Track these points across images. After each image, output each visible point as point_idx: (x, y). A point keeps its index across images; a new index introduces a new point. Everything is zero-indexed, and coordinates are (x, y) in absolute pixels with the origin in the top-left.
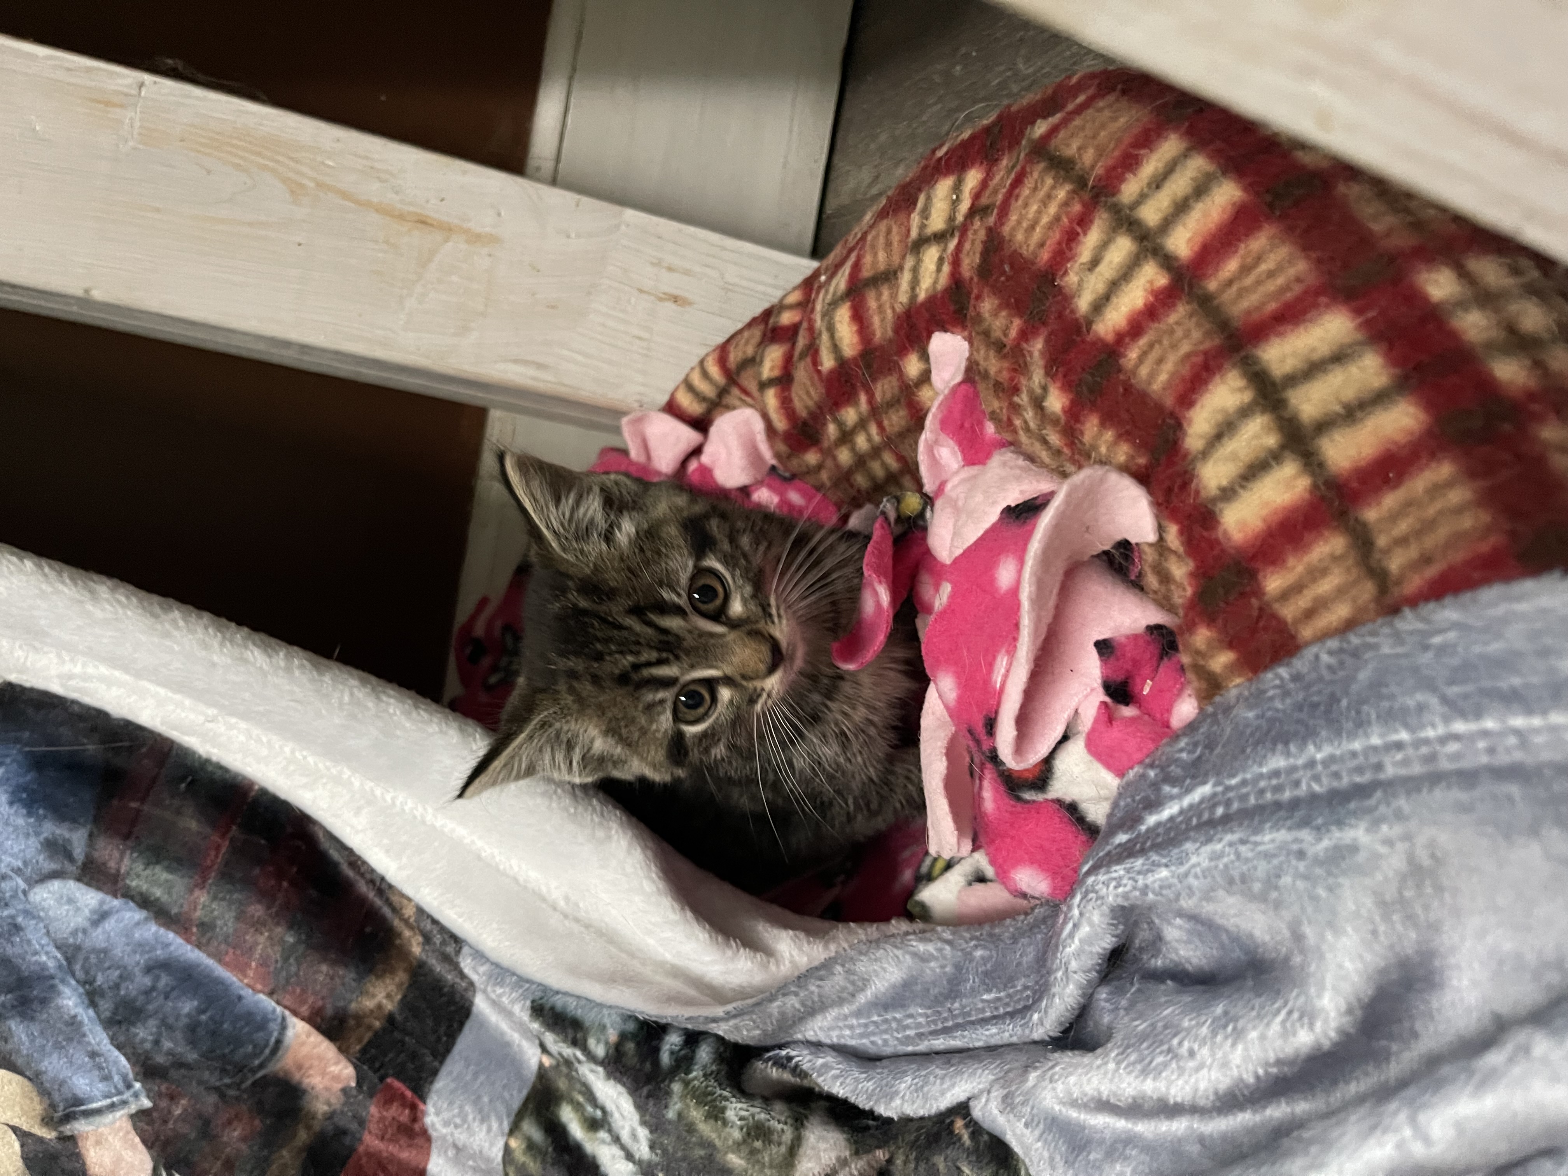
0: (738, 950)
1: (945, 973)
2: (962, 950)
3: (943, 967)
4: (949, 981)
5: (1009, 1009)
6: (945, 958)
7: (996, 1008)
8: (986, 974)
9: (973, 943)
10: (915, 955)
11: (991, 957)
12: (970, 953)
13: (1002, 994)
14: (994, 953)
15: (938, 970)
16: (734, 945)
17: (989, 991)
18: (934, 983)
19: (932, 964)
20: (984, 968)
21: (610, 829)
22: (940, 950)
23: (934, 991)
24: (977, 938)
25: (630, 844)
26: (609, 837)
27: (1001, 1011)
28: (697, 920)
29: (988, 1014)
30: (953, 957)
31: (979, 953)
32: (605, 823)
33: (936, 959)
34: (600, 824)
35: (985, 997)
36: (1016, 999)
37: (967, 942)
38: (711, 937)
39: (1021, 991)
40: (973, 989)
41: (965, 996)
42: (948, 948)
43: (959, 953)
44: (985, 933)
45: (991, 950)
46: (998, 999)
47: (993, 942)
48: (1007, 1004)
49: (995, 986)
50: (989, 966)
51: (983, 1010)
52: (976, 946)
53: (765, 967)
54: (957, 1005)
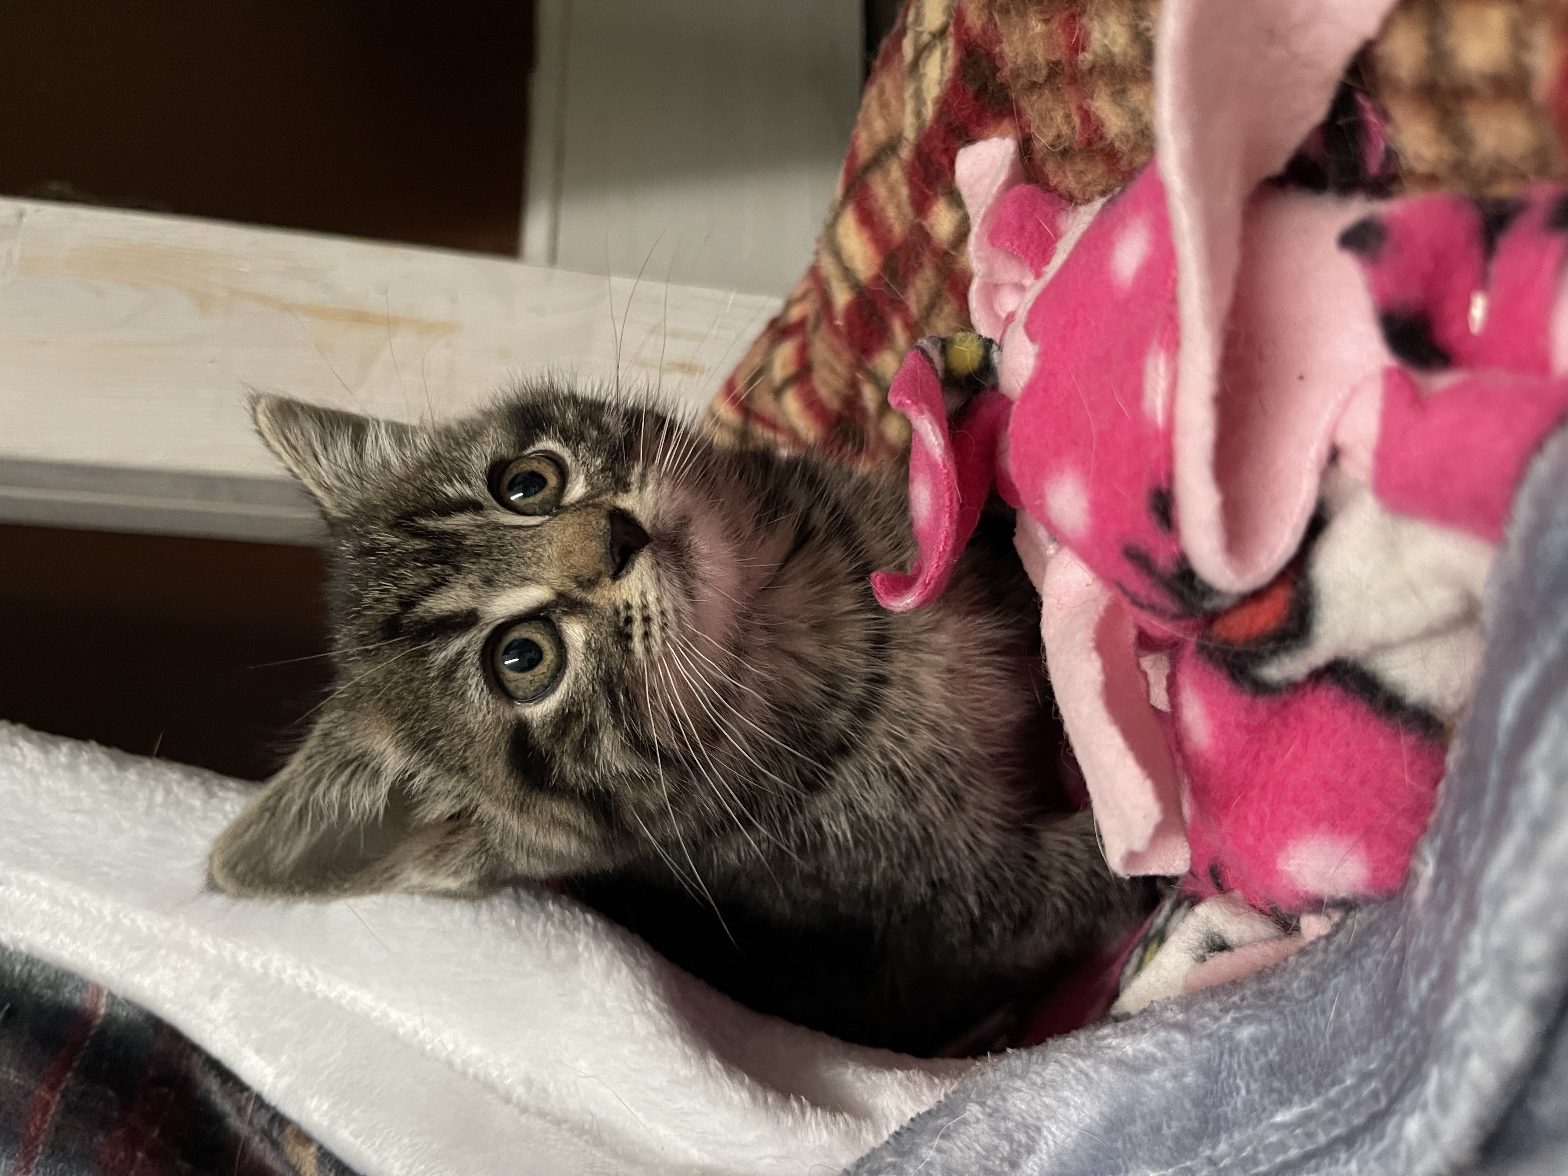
0: (803, 1113)
1: (1185, 1089)
2: (1209, 1036)
3: (1177, 1077)
4: (1198, 1103)
5: (1337, 1131)
6: (1178, 1059)
7: (1310, 1136)
8: (1271, 1070)
9: (1228, 1019)
10: (1119, 1063)
11: (1273, 1035)
12: (1230, 1037)
13: (1314, 1105)
14: (1277, 1026)
15: (1169, 1085)
16: (795, 1105)
17: (1284, 1102)
18: (1166, 1111)
19: (1155, 1075)
20: (1263, 1060)
21: (575, 945)
22: (1166, 1045)
23: (1170, 1130)
24: (1237, 1007)
25: (610, 964)
26: (575, 959)
27: (1322, 1139)
28: (728, 1071)
29: (1294, 1153)
30: (1194, 1051)
31: (1245, 1033)
32: (568, 936)
33: (1163, 1063)
34: (560, 938)
35: (1279, 1118)
36: (1346, 1105)
37: (1216, 1019)
38: (754, 1098)
39: (1356, 1087)
40: (1250, 1107)
41: (1236, 1124)
42: (1179, 1037)
43: (1206, 1043)
44: (1248, 993)
45: (1269, 1021)
46: (1308, 1117)
47: (1271, 1007)
48: (1333, 1122)
49: (1295, 1089)
50: (1272, 1054)
51: (1282, 1147)
52: (1238, 1022)
53: (853, 1138)
54: (1222, 1147)
